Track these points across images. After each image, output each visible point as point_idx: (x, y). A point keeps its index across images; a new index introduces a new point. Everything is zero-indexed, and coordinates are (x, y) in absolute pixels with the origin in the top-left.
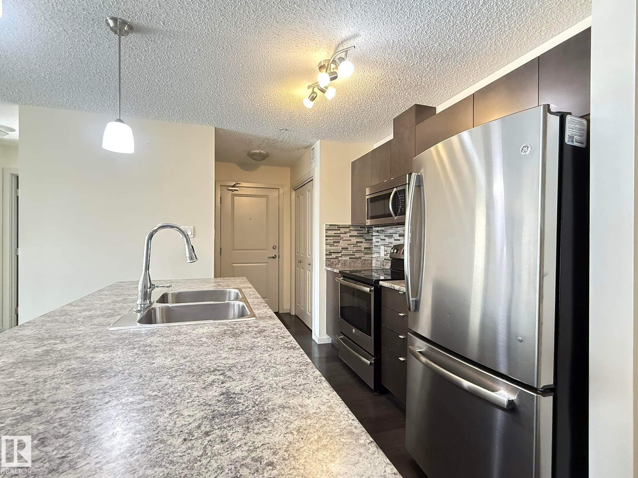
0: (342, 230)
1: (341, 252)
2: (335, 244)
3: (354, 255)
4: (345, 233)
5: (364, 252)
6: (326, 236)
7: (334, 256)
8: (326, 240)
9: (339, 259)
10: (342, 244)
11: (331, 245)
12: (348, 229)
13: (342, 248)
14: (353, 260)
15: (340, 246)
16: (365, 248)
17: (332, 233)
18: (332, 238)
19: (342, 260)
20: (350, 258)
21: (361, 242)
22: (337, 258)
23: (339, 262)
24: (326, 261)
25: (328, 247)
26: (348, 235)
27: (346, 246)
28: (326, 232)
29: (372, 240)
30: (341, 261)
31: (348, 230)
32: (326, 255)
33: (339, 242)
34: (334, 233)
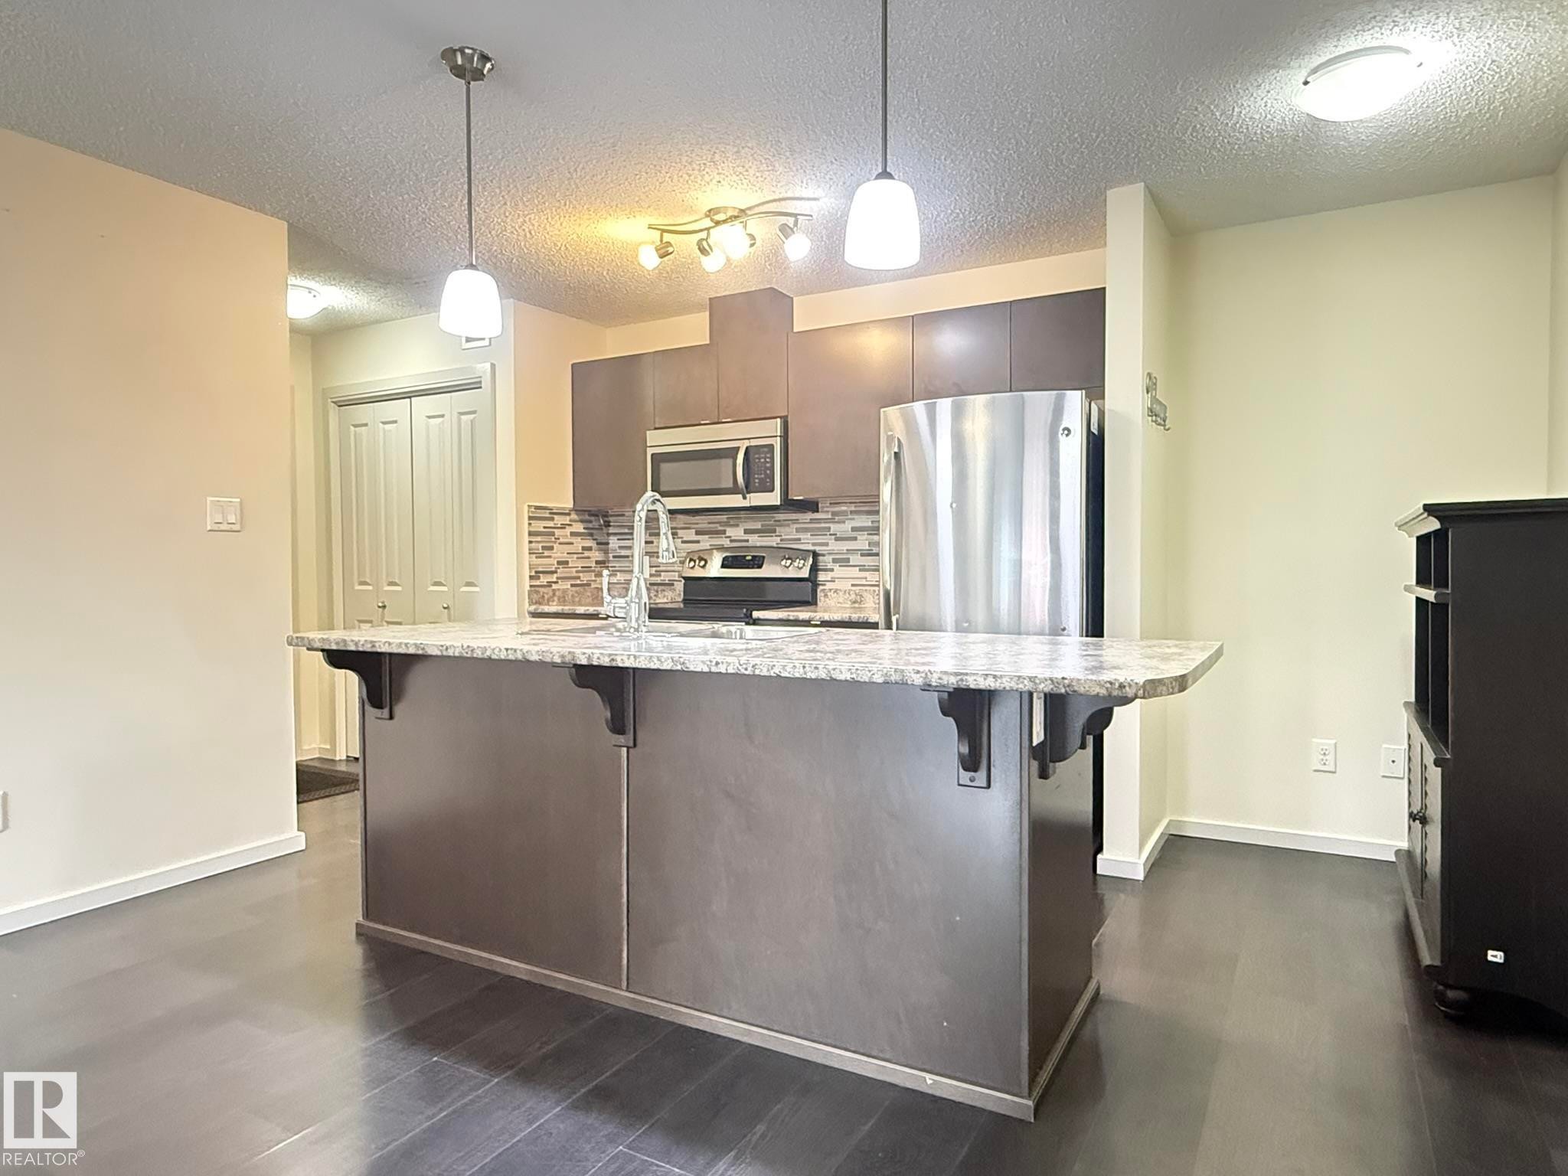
0: (559, 520)
1: (556, 572)
2: (546, 553)
3: (579, 578)
4: (563, 526)
5: (594, 571)
6: (530, 534)
7: (544, 580)
8: (530, 542)
9: (554, 586)
10: (559, 552)
11: (540, 556)
12: (568, 518)
13: (559, 563)
14: (578, 588)
15: (555, 558)
16: (597, 562)
17: (539, 526)
18: (539, 539)
19: (559, 589)
20: (572, 585)
21: (590, 549)
22: (549, 585)
23: (554, 594)
24: (530, 593)
25: (535, 561)
26: (568, 530)
27: (564, 557)
28: (530, 524)
29: (608, 544)
30: (557, 593)
31: (566, 520)
32: (531, 577)
33: (551, 548)
34: (545, 527)
